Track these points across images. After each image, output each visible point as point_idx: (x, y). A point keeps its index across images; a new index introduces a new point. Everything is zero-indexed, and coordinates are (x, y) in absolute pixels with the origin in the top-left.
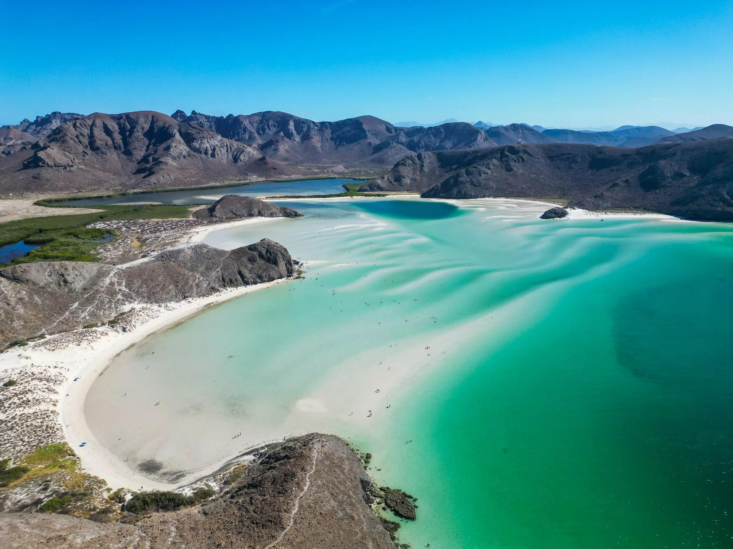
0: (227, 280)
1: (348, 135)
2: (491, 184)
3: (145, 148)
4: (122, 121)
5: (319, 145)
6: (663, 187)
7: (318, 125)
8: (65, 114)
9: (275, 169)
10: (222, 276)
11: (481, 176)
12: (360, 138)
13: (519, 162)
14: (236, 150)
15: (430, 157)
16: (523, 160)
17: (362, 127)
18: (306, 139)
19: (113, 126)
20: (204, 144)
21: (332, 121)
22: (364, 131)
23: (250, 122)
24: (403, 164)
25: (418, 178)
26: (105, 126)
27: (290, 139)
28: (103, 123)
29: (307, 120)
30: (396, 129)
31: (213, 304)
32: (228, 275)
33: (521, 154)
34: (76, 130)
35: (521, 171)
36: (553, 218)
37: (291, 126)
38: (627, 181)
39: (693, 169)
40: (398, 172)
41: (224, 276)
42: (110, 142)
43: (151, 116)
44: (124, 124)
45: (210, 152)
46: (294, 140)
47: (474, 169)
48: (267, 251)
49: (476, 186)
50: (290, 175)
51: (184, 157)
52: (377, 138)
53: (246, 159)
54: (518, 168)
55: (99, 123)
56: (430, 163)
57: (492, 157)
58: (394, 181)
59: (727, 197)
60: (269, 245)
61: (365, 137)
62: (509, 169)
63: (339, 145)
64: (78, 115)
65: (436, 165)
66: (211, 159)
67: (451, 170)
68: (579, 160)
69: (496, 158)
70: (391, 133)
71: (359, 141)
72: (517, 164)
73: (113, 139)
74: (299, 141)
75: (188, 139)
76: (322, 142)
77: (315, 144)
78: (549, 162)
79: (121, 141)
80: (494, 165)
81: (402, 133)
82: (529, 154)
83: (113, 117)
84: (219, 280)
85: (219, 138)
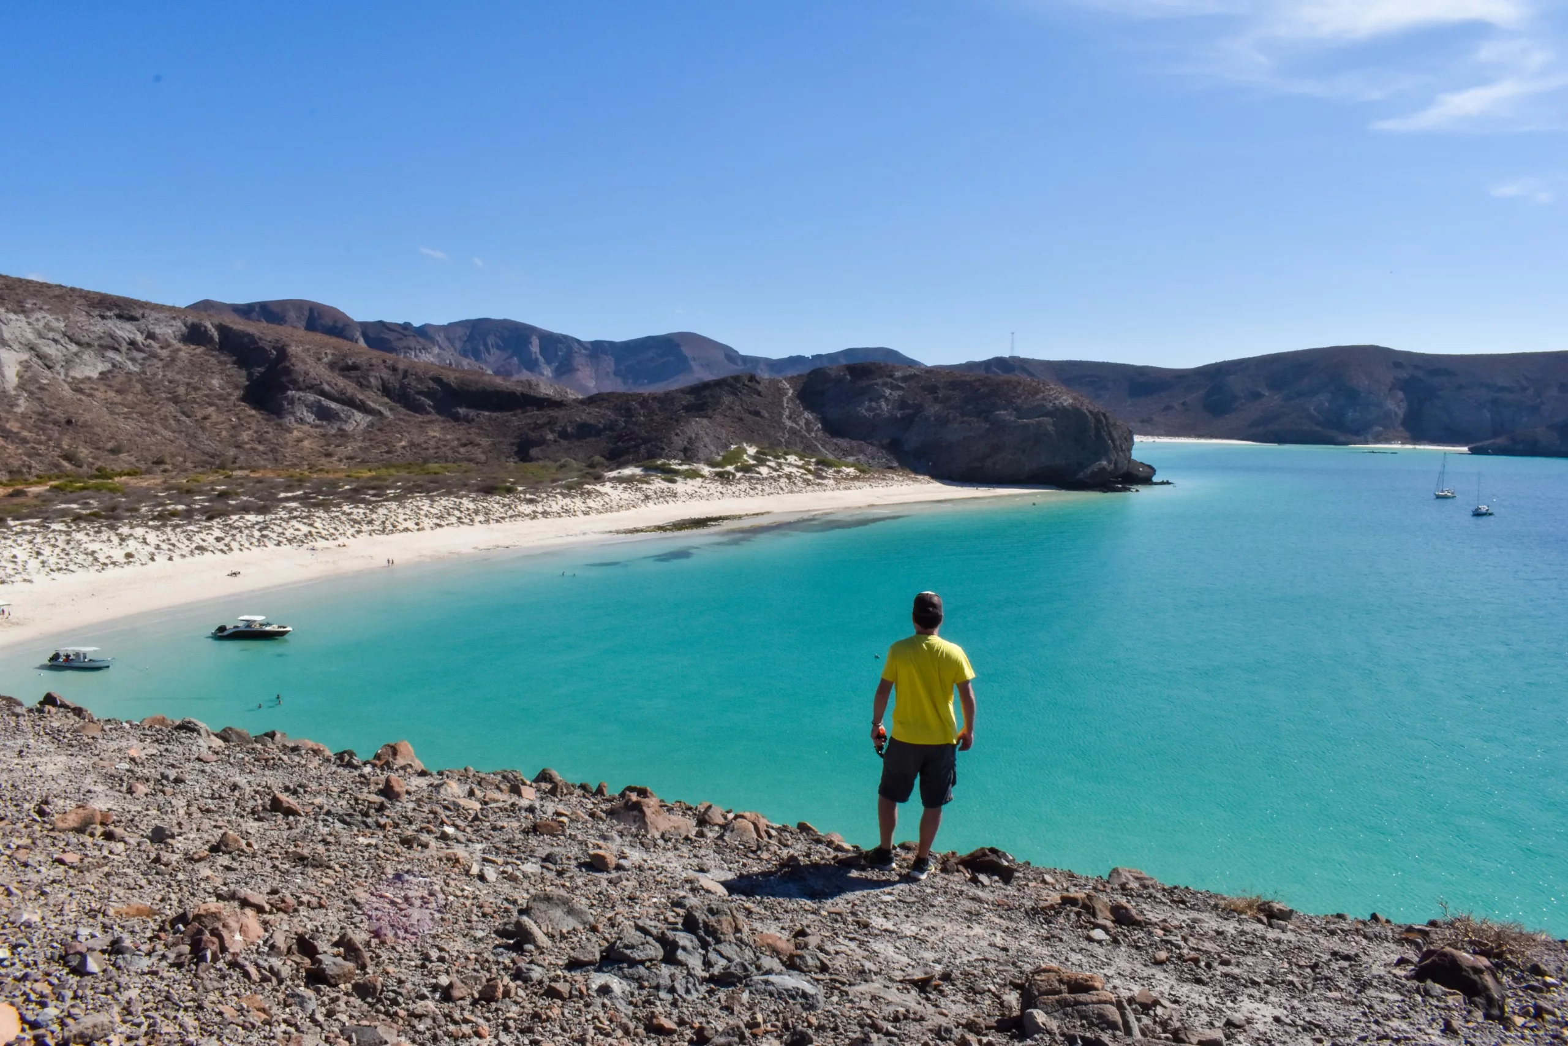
1: (652, 365)
5: (591, 385)
7: (589, 346)
18: (564, 373)
21: (616, 339)
22: (685, 359)
23: (447, 337)
27: (532, 371)
30: (746, 359)
37: (535, 347)
46: (540, 373)
61: (689, 370)
63: (633, 384)
70: (736, 364)
71: (675, 379)
74: (551, 375)
76: (597, 379)
85: (436, 350)
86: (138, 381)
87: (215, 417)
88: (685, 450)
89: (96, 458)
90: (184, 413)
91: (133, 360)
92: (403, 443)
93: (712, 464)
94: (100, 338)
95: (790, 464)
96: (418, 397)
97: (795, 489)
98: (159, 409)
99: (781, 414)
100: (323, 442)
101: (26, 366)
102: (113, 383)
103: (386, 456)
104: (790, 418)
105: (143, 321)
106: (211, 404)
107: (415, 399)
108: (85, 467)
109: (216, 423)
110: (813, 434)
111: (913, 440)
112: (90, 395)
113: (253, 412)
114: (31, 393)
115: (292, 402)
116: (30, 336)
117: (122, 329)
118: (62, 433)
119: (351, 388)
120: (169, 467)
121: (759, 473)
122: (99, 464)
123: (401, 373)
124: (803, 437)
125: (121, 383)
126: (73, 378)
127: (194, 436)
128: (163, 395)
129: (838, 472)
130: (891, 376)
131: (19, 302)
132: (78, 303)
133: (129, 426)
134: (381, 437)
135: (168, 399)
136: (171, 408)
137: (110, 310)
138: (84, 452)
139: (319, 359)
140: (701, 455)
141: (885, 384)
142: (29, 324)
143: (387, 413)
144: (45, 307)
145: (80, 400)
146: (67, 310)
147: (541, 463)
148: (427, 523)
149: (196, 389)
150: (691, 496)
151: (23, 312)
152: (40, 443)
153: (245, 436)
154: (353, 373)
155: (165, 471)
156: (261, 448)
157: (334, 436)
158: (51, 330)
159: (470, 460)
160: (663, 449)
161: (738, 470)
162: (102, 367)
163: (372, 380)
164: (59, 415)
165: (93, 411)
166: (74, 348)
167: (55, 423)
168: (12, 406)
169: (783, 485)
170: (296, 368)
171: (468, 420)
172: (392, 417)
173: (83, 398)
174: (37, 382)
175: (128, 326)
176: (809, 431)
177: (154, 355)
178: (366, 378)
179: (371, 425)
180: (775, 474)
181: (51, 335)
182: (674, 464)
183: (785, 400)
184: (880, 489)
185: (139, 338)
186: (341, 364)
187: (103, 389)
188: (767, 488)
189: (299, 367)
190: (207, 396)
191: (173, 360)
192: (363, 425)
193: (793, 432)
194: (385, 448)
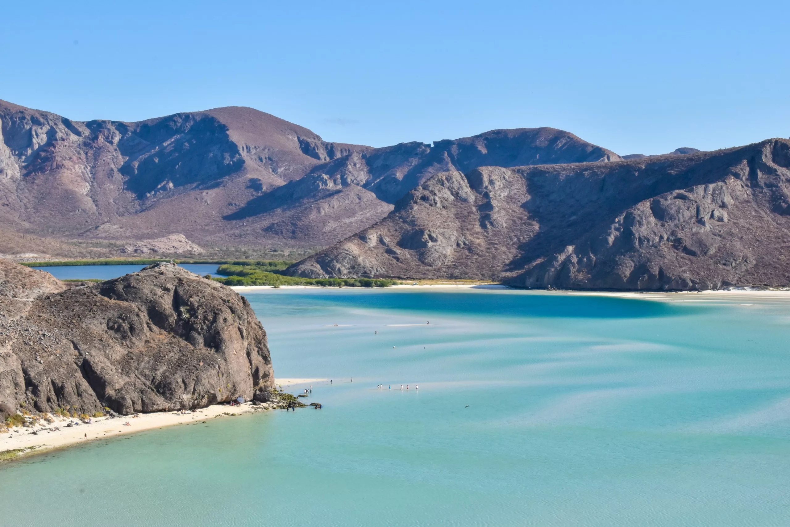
0: (45, 388)
2: (738, 248)
10: (25, 372)
12: (222, 170)
17: (227, 136)
25: (480, 242)
29: (44, 114)
31: (21, 454)
32: (46, 372)
41: (32, 374)
48: (178, 301)
49: (693, 254)
50: (18, 253)
52: (274, 170)
58: (403, 248)
60: (180, 280)
63: (149, 189)
74: (18, 175)
77: (70, 187)
81: (356, 158)
84: (16, 385)
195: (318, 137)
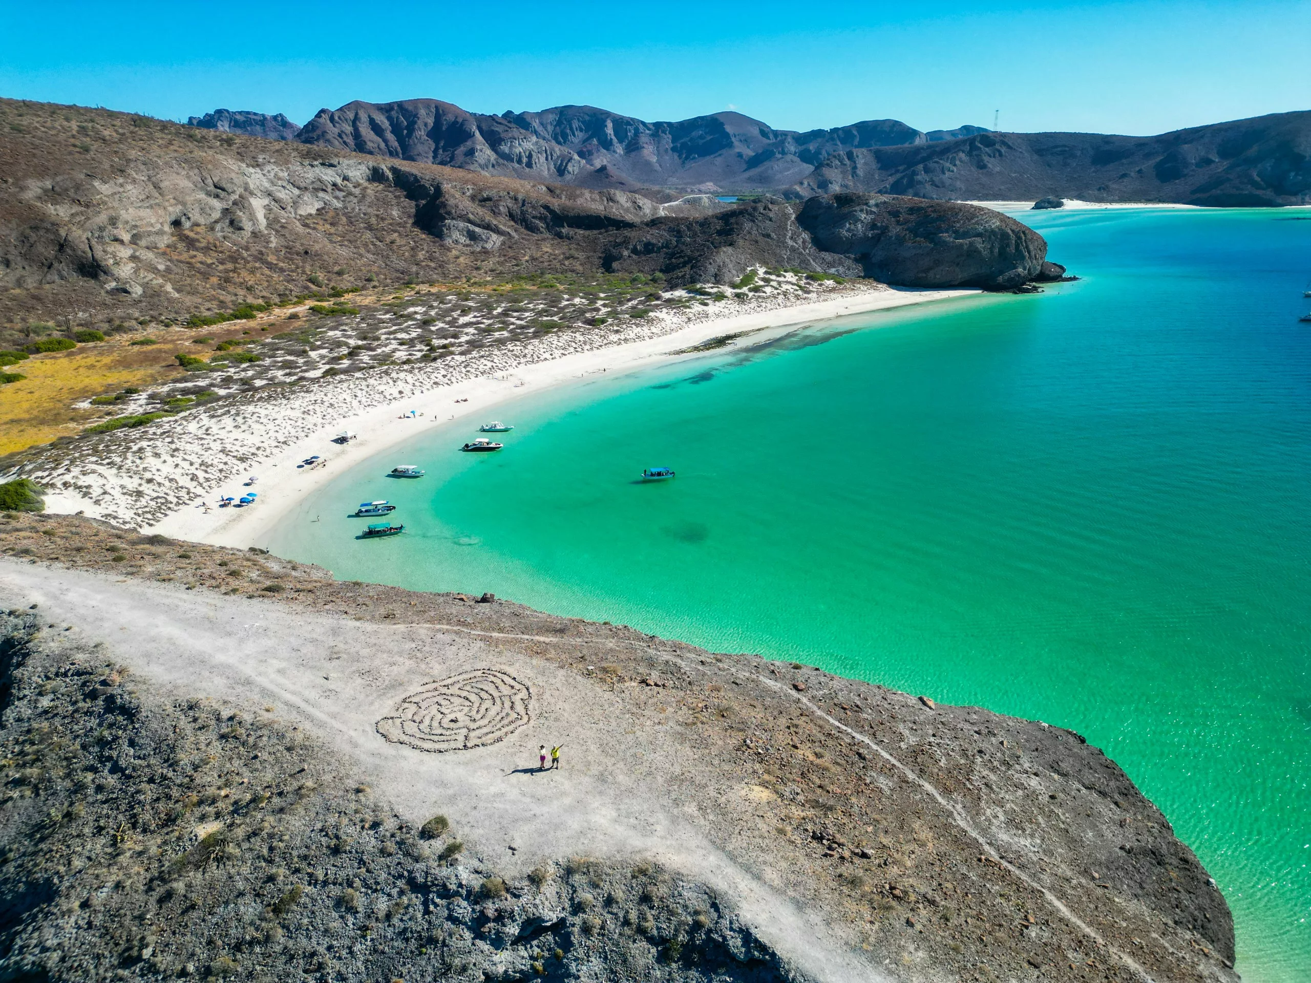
1: (701, 142)
2: (958, 184)
3: (431, 154)
4: (394, 114)
5: (654, 159)
6: (1185, 176)
7: (651, 127)
8: (235, 113)
9: (622, 184)
11: (944, 173)
12: (722, 147)
13: (994, 157)
14: (558, 157)
15: (865, 157)
16: (1001, 155)
17: (724, 129)
18: (633, 150)
19: (381, 119)
20: (516, 147)
21: (673, 120)
22: (727, 135)
23: (542, 124)
24: (828, 165)
26: (372, 122)
27: (608, 150)
28: (369, 116)
29: (632, 119)
30: (776, 133)
33: (997, 146)
34: (334, 126)
35: (998, 169)
36: (1046, 208)
37: (610, 129)
38: (1140, 171)
39: (1223, 155)
40: (822, 176)
42: (383, 145)
43: (433, 106)
44: (398, 118)
45: (525, 160)
46: (614, 151)
47: (936, 165)
51: (493, 166)
52: (748, 147)
53: (576, 171)
54: (994, 165)
55: (363, 116)
56: (865, 164)
57: (959, 150)
58: (819, 187)
59: (1258, 179)
61: (730, 145)
62: (982, 166)
63: (686, 158)
64: (255, 114)
65: (874, 167)
66: (527, 170)
67: (897, 171)
68: (1079, 153)
69: (963, 152)
70: (768, 138)
71: (720, 152)
72: (992, 159)
73: (386, 141)
74: (622, 152)
75: (493, 140)
76: (659, 154)
77: (648, 158)
78: (1036, 157)
79: (396, 144)
80: (961, 161)
81: (789, 139)
82: (1009, 147)
83: (380, 108)
85: (534, 139)
86: (343, 215)
87: (399, 241)
88: (716, 276)
89: (329, 280)
90: (377, 238)
91: (337, 198)
92: (527, 258)
93: (734, 286)
94: (313, 182)
95: (788, 282)
96: (533, 220)
97: (789, 304)
98: (361, 237)
99: (785, 236)
100: (472, 258)
101: (268, 208)
102: (327, 217)
103: (516, 268)
104: (791, 238)
105: (339, 167)
106: (395, 231)
107: (531, 222)
108: (324, 288)
109: (400, 246)
110: (807, 251)
111: (878, 255)
112: (314, 229)
113: (424, 236)
114: (277, 231)
115: (449, 229)
116: (267, 184)
117: (326, 174)
118: (304, 262)
119: (489, 218)
120: (376, 283)
121: (764, 292)
122: (332, 284)
123: (521, 202)
124: (801, 253)
125: (333, 217)
126: (301, 215)
127: (388, 257)
128: (362, 225)
129: (820, 285)
130: (867, 204)
131: (254, 158)
132: (293, 155)
133: (344, 252)
134: (511, 253)
135: (365, 228)
136: (368, 235)
137: (316, 160)
138: (321, 276)
139: (464, 193)
140: (727, 279)
141: (862, 211)
142: (264, 175)
143: (513, 234)
144: (272, 161)
145: (309, 233)
146: (287, 162)
147: (620, 274)
148: (557, 353)
149: (383, 219)
150: (718, 316)
151: (258, 165)
152: (293, 271)
153: (421, 255)
154: (488, 203)
155: (374, 287)
156: (433, 265)
157: (479, 253)
158: (279, 179)
159: (573, 271)
160: (701, 276)
161: (750, 290)
162: (318, 205)
163: (501, 208)
164: (298, 247)
165: (320, 243)
166: (296, 192)
167: (298, 254)
168: (267, 243)
169: (780, 301)
170: (449, 203)
171: (569, 238)
172: (517, 237)
173: (311, 231)
174: (279, 222)
175: (330, 171)
176: (804, 249)
177: (350, 194)
178: (497, 206)
179: (503, 243)
180: (776, 292)
181: (280, 183)
182: (709, 288)
183: (789, 223)
184: (849, 299)
185: (339, 181)
186: (479, 197)
187: (321, 222)
188: (768, 305)
189: (452, 202)
190: (391, 224)
191: (364, 197)
192: (498, 244)
193: (793, 250)
194: (514, 262)
195: (769, 127)
